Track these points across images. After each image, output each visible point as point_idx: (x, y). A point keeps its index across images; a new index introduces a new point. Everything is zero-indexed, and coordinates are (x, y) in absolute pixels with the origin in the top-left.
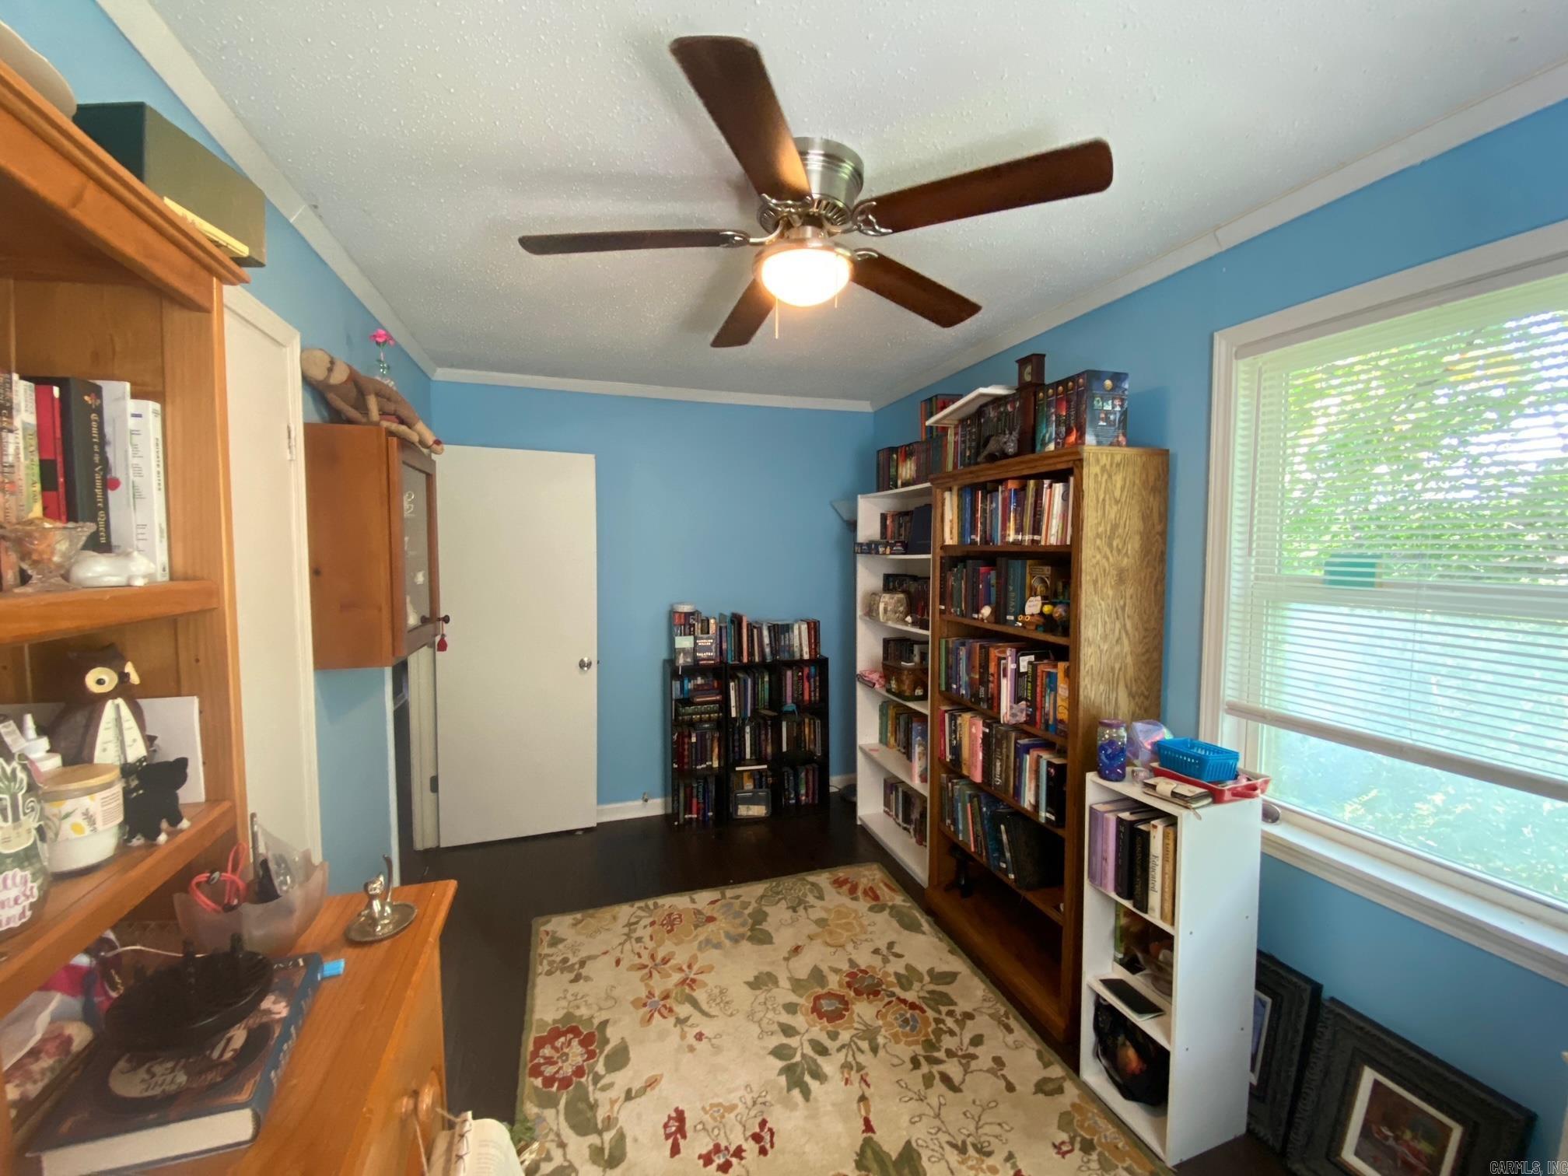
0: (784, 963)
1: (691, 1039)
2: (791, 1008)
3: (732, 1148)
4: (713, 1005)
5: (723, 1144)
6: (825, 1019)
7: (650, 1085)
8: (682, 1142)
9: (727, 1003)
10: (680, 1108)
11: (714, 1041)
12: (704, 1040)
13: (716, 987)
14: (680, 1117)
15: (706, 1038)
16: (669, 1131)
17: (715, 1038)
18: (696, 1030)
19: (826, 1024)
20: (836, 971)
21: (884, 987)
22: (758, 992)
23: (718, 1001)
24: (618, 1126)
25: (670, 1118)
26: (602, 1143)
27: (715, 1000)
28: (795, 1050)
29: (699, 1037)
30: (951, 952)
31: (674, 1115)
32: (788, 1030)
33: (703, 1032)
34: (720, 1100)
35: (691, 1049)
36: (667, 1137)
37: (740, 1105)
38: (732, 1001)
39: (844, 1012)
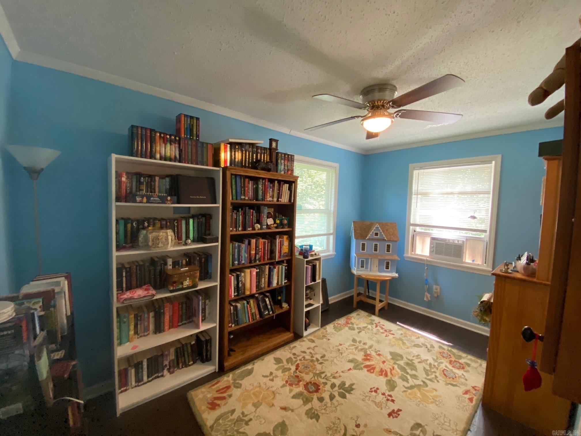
0: (296, 411)
1: (361, 428)
2: (321, 400)
3: (384, 396)
4: (339, 429)
5: (385, 399)
6: (319, 388)
7: (390, 431)
8: (396, 410)
9: (334, 424)
10: (388, 416)
11: (356, 419)
12: (358, 423)
13: (328, 433)
14: (390, 415)
15: (356, 423)
16: (397, 415)
17: (354, 419)
18: (356, 429)
19: (321, 387)
20: (291, 391)
21: (292, 375)
22: (320, 414)
23: (335, 428)
24: (411, 432)
25: (393, 418)
26: (420, 433)
27: (336, 430)
28: (339, 392)
29: (358, 426)
30: (263, 360)
31: (391, 417)
32: (332, 397)
33: (355, 426)
34: (374, 406)
35: (366, 426)
36: (399, 415)
37: (371, 399)
38: (332, 422)
39: (312, 383)
